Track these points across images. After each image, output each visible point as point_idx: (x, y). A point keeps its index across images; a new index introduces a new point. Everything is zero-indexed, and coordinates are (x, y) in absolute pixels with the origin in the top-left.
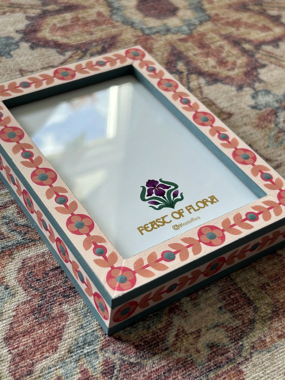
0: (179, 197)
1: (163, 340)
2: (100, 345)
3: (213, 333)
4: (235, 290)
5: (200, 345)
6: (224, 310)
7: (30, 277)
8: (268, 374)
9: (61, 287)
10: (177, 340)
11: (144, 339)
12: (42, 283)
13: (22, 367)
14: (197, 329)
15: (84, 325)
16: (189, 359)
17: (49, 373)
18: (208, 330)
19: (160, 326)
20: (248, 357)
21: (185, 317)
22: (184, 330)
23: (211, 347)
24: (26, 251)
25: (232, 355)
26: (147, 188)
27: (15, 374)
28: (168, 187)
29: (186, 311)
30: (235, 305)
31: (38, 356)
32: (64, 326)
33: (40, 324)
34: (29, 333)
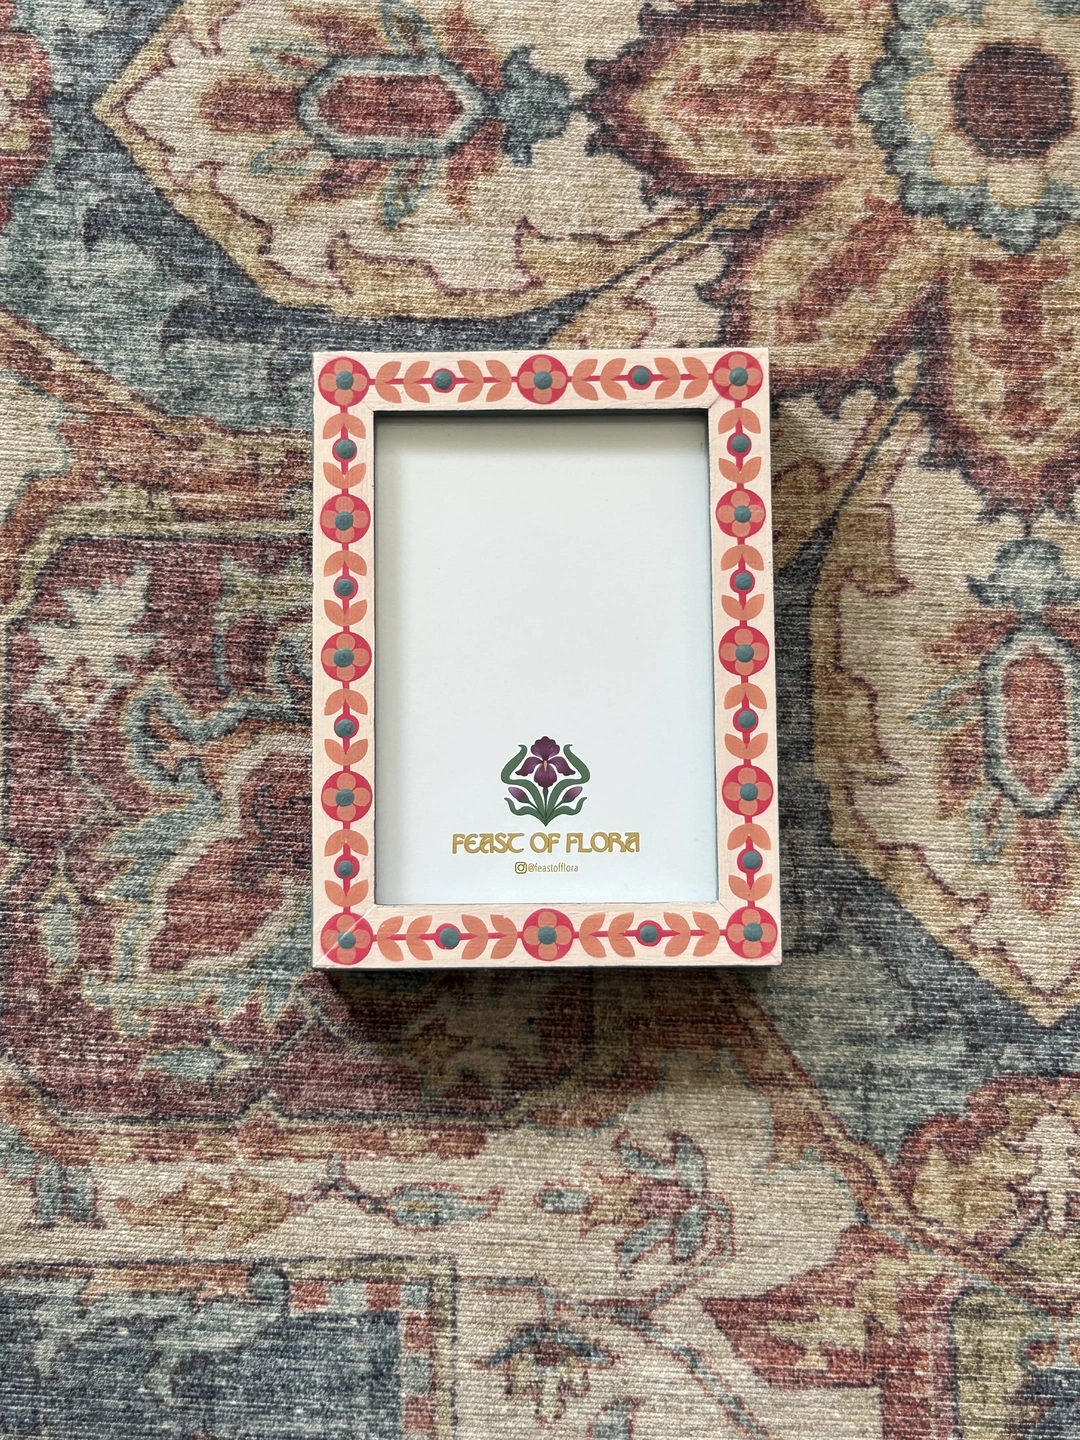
0: (573, 805)
1: (401, 1023)
2: (301, 979)
3: (486, 1055)
4: (580, 1001)
5: (451, 1064)
6: (535, 1026)
7: (263, 796)
8: (522, 1167)
9: (302, 841)
10: (422, 1035)
11: (373, 1004)
12: (277, 818)
13: (170, 951)
14: (467, 1035)
15: (299, 930)
16: (419, 1076)
17: (203, 981)
18: (482, 1046)
19: (411, 998)
20: (513, 1124)
21: (464, 1004)
22: (444, 1025)
23: (465, 1076)
24: (284, 737)
25: (488, 1107)
26: (529, 754)
27: (157, 956)
28: (569, 772)
29: (471, 995)
30: (559, 1028)
31: (202, 945)
32: (267, 914)
33: (233, 892)
34: (210, 899)
